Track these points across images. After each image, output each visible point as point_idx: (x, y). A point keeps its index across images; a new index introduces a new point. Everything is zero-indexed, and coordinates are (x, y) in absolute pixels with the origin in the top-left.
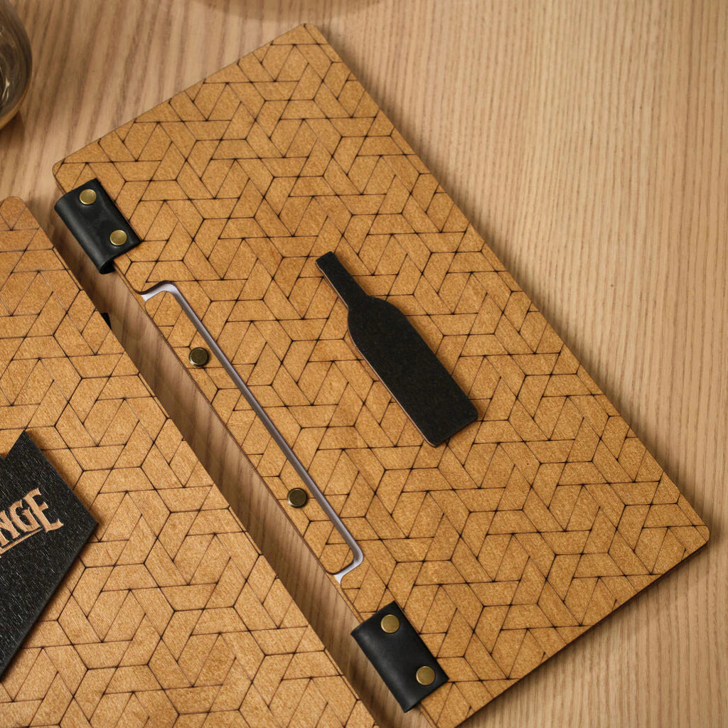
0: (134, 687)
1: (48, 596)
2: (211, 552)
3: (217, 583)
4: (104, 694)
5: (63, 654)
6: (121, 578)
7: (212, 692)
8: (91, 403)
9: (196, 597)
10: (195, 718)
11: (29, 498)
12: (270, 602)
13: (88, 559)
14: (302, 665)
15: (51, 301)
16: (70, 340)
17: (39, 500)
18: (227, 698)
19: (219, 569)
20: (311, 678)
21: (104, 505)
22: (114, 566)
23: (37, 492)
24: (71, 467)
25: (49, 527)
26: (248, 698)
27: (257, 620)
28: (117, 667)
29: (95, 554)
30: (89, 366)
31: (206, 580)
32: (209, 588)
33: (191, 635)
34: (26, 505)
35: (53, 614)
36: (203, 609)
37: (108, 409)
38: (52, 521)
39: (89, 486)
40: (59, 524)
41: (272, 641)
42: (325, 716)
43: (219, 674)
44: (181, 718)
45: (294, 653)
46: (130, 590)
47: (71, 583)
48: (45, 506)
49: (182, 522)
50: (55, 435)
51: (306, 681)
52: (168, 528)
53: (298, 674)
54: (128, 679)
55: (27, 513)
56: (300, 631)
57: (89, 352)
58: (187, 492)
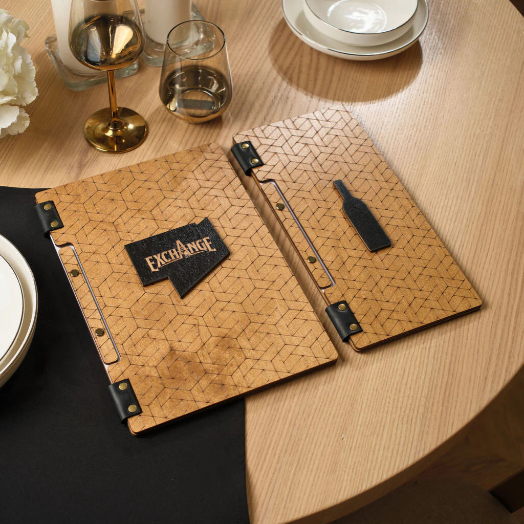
0: (234, 310)
1: (206, 272)
2: (273, 271)
3: (274, 282)
4: (222, 310)
5: (208, 294)
6: (236, 273)
7: (265, 318)
8: (234, 214)
9: (265, 285)
10: (257, 324)
11: (205, 240)
12: (294, 292)
13: (224, 265)
14: (303, 315)
15: (224, 178)
16: (229, 192)
17: (208, 241)
18: (272, 320)
19: (276, 277)
20: (307, 320)
21: (232, 248)
22: (234, 269)
23: (208, 238)
24: (222, 233)
25: (210, 250)
26: (280, 322)
27: (287, 297)
28: (229, 302)
29: (227, 264)
30: (235, 202)
31: (270, 280)
32: (271, 283)
33: (260, 297)
34: (203, 241)
35: (207, 280)
36: (267, 289)
37: (240, 217)
38: (212, 248)
39: (228, 241)
40: (215, 250)
41: (293, 305)
42: (310, 333)
43: (270, 312)
44: (252, 324)
45: (301, 310)
46: (239, 278)
47: (215, 272)
48: (210, 243)
49: (264, 260)
50: (218, 222)
51: (304, 321)
52: (258, 261)
53: (302, 318)
54: (232, 307)
55: (203, 244)
56: (305, 304)
57: (236, 197)
58: (267, 250)
